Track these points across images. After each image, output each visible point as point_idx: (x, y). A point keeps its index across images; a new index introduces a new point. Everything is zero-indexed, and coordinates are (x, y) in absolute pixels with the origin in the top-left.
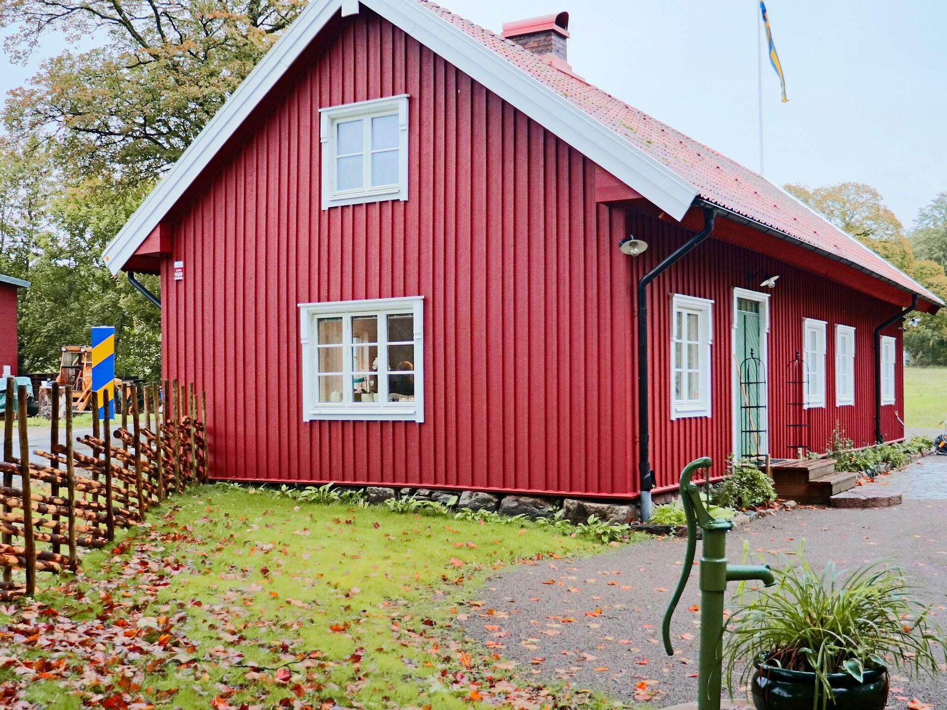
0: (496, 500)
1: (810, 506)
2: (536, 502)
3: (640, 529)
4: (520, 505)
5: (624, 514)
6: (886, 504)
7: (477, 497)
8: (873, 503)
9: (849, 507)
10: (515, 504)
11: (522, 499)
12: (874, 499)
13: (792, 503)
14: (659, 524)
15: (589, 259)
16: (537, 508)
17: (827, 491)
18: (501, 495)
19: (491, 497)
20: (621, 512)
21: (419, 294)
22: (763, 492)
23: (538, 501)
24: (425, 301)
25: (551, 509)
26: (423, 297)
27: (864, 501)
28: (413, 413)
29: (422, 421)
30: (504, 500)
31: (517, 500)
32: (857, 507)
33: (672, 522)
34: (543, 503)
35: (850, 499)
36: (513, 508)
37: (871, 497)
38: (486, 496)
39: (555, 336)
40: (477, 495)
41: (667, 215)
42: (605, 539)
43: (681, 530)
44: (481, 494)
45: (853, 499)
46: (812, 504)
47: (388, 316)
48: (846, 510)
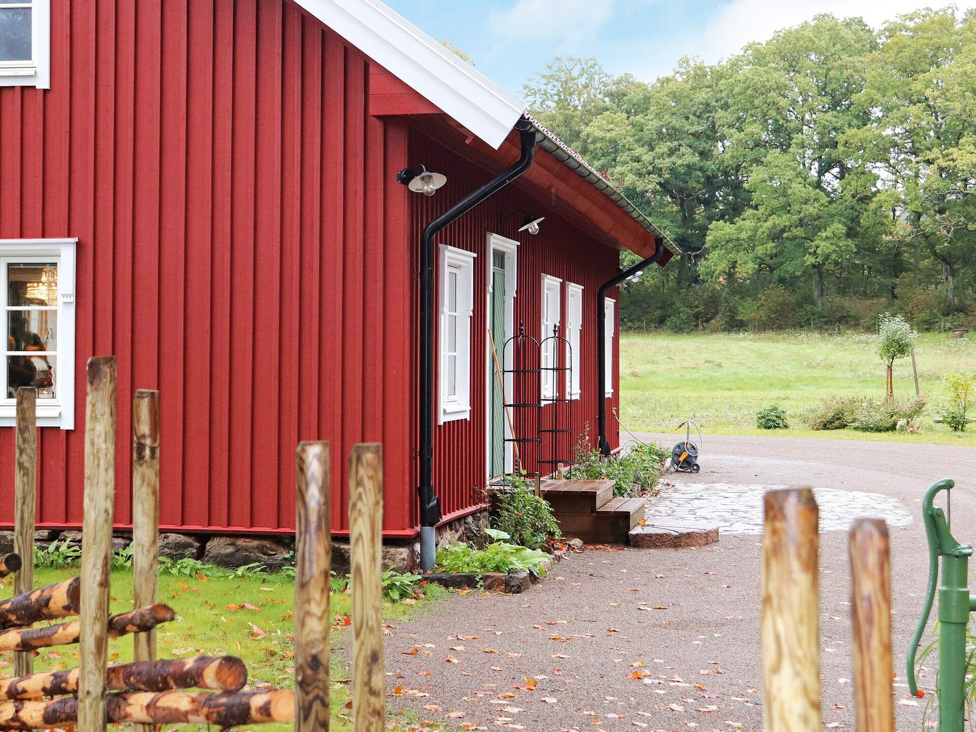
0: (197, 544)
1: (601, 546)
2: (263, 547)
3: (431, 580)
4: (238, 550)
5: (404, 559)
6: (703, 541)
7: (166, 541)
8: (688, 541)
9: (656, 546)
10: (230, 550)
11: (241, 542)
12: (689, 535)
13: (577, 542)
14: (454, 573)
15: (350, 195)
16: (265, 554)
17: (622, 524)
18: (203, 538)
19: (189, 540)
20: (398, 557)
21: (69, 236)
22: (545, 526)
23: (267, 543)
24: (79, 245)
25: (287, 556)
26: (76, 239)
27: (676, 537)
28: (57, 415)
29: (72, 427)
30: (209, 545)
31: (232, 544)
32: (666, 546)
33: (474, 569)
34: (274, 547)
35: (657, 535)
36: (227, 556)
37: (685, 531)
38: (182, 538)
39: (296, 303)
40: (166, 537)
41: (476, 139)
42: (395, 595)
43: (489, 581)
44: (173, 537)
45: (661, 535)
46: (602, 543)
47: (9, 265)
48: (652, 551)
